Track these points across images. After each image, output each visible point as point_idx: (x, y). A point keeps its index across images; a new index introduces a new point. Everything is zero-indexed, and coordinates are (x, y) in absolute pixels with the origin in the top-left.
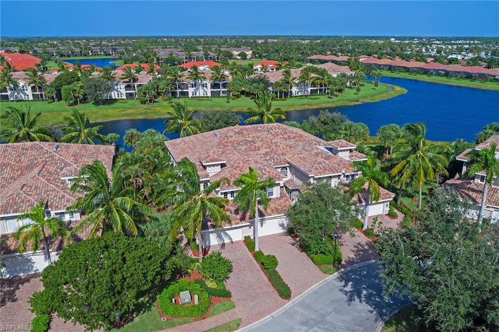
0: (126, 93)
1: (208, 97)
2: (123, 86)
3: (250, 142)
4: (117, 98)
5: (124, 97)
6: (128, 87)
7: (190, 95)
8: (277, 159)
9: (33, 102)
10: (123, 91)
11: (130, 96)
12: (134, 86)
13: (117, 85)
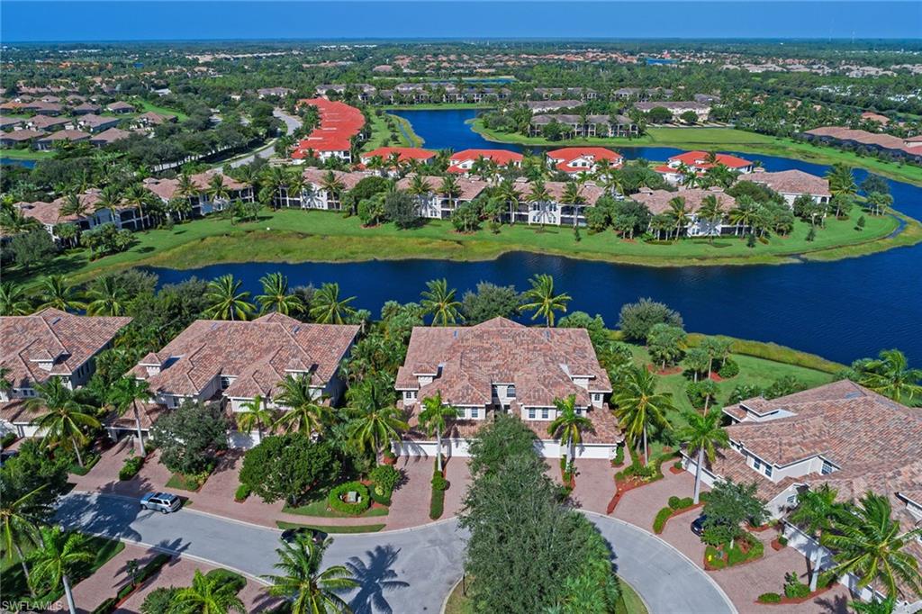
0: (443, 211)
1: (556, 226)
2: (439, 202)
3: (486, 349)
4: (429, 216)
5: (439, 216)
6: (445, 203)
7: (530, 221)
8: (506, 375)
9: (328, 213)
10: (439, 208)
11: (446, 214)
12: (453, 203)
13: (431, 200)
